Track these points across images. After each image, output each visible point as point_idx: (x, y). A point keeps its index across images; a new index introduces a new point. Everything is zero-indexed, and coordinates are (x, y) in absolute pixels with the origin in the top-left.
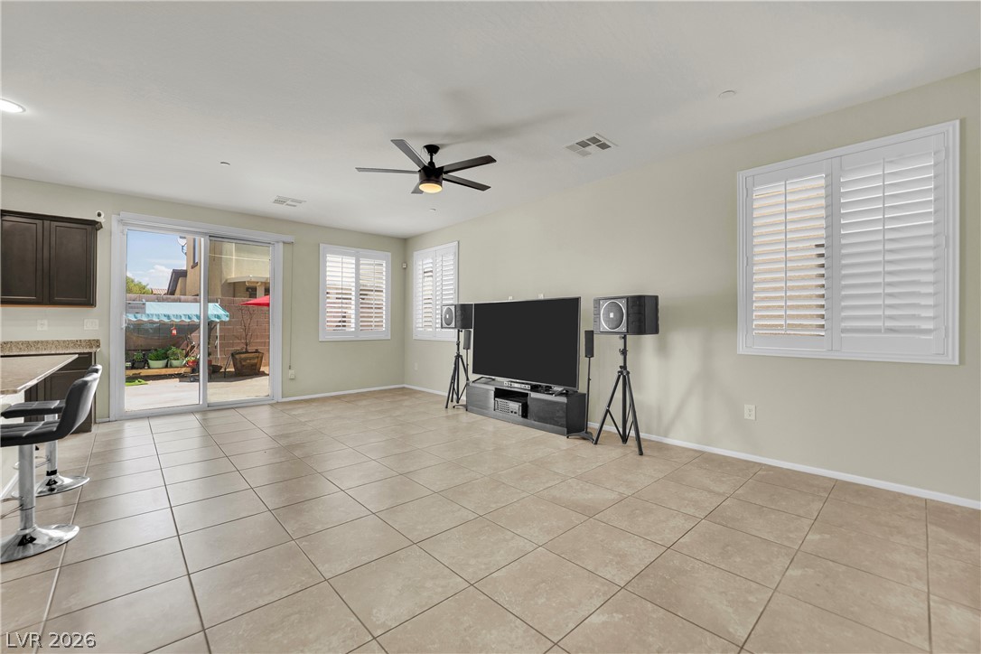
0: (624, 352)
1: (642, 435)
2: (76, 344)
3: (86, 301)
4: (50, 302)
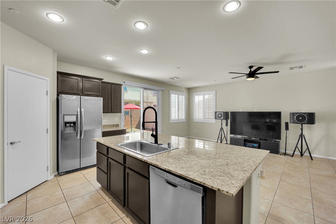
0: (302, 129)
1: (312, 155)
2: (113, 126)
3: (120, 111)
4: (112, 112)
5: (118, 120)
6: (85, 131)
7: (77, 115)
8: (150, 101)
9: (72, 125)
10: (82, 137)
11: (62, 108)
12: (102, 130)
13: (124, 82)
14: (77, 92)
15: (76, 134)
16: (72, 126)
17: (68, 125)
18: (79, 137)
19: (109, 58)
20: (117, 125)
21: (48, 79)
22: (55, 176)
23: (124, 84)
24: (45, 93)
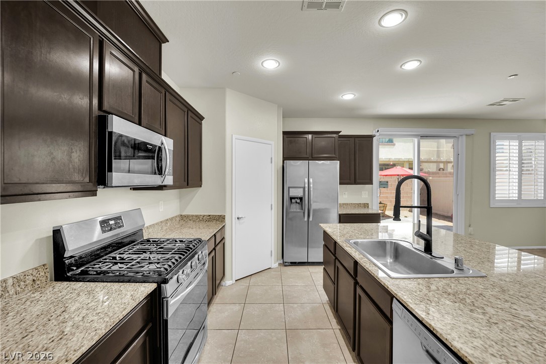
2: (359, 205)
3: (370, 182)
4: (355, 183)
5: (367, 197)
6: (314, 210)
7: (304, 188)
8: (442, 159)
9: (298, 201)
10: (311, 219)
11: (287, 178)
12: (338, 212)
13: (378, 131)
14: (305, 156)
15: (302, 214)
16: (298, 203)
17: (293, 201)
18: (306, 219)
19: (348, 97)
20: (366, 205)
21: (273, 143)
22: (280, 264)
23: (377, 134)
24: (270, 160)
